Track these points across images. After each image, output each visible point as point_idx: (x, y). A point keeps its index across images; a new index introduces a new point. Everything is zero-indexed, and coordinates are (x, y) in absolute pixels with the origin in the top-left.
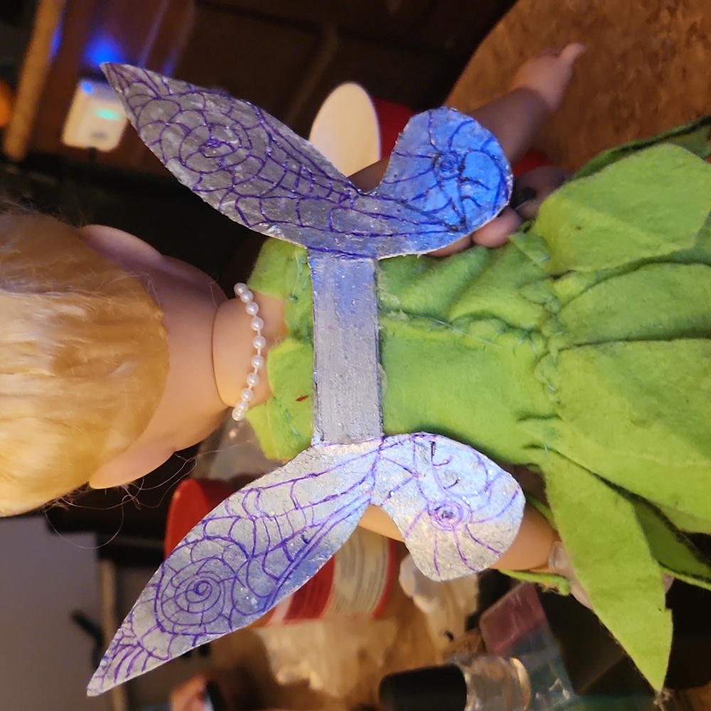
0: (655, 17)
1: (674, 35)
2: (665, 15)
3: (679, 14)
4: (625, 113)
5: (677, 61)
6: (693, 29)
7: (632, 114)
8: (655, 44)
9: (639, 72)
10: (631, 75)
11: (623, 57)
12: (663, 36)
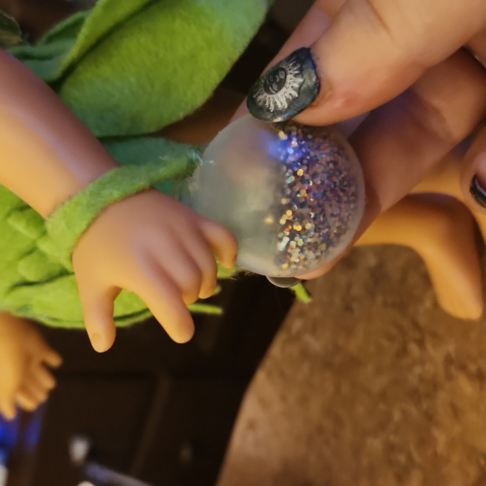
0: (403, 351)
1: (429, 368)
2: (414, 348)
3: (429, 346)
4: (402, 458)
5: (442, 397)
6: (449, 361)
7: (410, 458)
8: (413, 379)
9: (404, 412)
10: (397, 416)
11: (383, 396)
12: (418, 370)
